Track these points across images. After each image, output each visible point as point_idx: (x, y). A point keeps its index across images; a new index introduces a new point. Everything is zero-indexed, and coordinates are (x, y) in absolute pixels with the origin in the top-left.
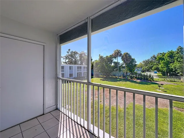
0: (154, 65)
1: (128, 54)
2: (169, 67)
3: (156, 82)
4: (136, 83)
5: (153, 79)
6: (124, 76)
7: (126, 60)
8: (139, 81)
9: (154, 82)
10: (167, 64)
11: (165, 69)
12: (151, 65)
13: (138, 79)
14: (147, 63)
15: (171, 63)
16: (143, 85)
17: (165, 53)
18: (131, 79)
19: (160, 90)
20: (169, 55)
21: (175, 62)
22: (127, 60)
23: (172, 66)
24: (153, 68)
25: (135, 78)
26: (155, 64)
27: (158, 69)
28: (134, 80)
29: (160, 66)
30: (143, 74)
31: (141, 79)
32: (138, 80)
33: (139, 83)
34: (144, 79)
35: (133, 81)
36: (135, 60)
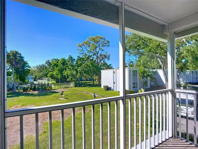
0: (49, 72)
1: (19, 54)
2: (63, 74)
3: (55, 91)
4: (35, 96)
5: (51, 87)
6: (9, 88)
7: (14, 63)
8: (36, 92)
9: (53, 91)
10: (61, 71)
11: (59, 76)
12: (46, 71)
13: (34, 89)
14: (41, 68)
15: (64, 70)
16: (43, 97)
17: (58, 59)
18: (24, 91)
19: (63, 98)
20: (62, 62)
21: (67, 70)
22: (17, 63)
23: (65, 73)
24: (48, 75)
25: (30, 90)
26: (50, 70)
27: (53, 76)
28: (29, 92)
29: (55, 73)
30: (35, 82)
31: (38, 90)
32: (34, 92)
33: (38, 95)
34: (42, 89)
35: (28, 94)
36: (28, 64)
